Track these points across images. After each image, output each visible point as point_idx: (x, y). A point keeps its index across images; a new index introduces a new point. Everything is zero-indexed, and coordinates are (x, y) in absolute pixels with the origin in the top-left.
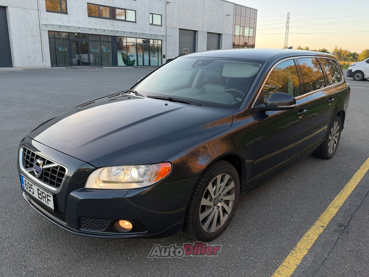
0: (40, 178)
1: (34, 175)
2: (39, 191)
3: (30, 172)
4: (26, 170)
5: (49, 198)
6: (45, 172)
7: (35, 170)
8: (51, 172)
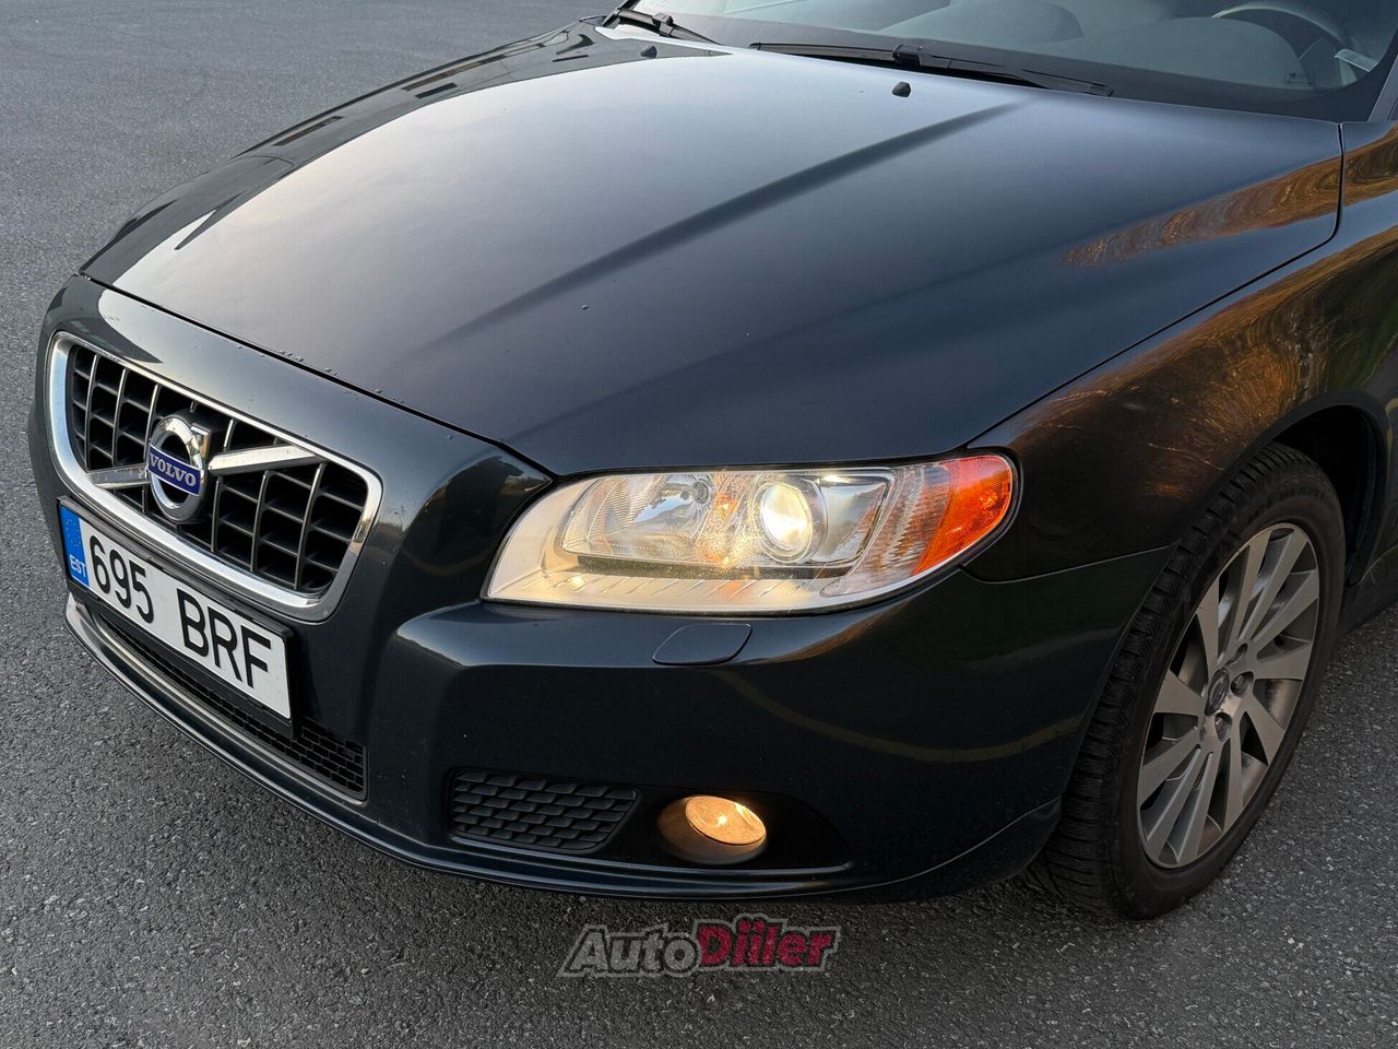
0: (192, 530)
1: (152, 510)
2: (187, 604)
3: (122, 494)
4: (95, 481)
5: (256, 649)
6: (225, 495)
7: (155, 478)
8: (268, 498)
